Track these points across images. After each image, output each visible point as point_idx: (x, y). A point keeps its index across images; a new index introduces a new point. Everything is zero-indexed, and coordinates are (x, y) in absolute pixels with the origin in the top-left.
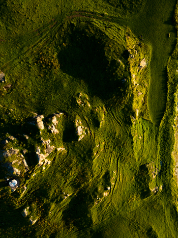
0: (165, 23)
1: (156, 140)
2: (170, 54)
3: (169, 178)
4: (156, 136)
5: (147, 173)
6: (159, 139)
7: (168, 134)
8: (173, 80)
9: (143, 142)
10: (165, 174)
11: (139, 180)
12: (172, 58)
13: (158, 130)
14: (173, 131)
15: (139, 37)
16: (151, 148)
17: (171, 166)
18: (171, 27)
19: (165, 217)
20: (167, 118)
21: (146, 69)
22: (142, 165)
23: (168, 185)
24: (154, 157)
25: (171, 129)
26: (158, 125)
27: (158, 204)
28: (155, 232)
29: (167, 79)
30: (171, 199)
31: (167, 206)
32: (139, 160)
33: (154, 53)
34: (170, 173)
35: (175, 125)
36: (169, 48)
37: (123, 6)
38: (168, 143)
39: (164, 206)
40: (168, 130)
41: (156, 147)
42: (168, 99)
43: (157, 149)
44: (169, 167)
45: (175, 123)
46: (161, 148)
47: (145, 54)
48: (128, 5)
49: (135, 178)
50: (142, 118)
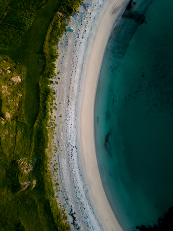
0: (36, 53)
1: (31, 139)
2: (41, 73)
3: (42, 173)
4: (31, 136)
5: (17, 168)
6: (33, 138)
7: (42, 134)
8: (45, 92)
9: (15, 140)
10: (39, 169)
11: (9, 175)
12: (43, 76)
13: (33, 130)
14: (47, 131)
15: (16, 62)
16: (25, 145)
17: (45, 162)
18: (41, 55)
19: (37, 212)
20: (41, 120)
21: (21, 83)
22: (14, 161)
23: (42, 180)
24: (27, 153)
25: (44, 130)
26: (32, 127)
27: (31, 199)
28: (23, 227)
29: (39, 91)
30: (45, 194)
31: (40, 201)
32: (10, 156)
33: (28, 73)
34: (43, 169)
35: (48, 126)
36: (40, 70)
37: (5, 43)
38: (42, 142)
39: (36, 201)
40: (42, 131)
41: (30, 145)
42: (41, 106)
43: (31, 146)
44: (42, 163)
45: (48, 124)
46: (35, 146)
47: (19, 73)
48: (8, 42)
49: (6, 173)
50: (16, 120)
